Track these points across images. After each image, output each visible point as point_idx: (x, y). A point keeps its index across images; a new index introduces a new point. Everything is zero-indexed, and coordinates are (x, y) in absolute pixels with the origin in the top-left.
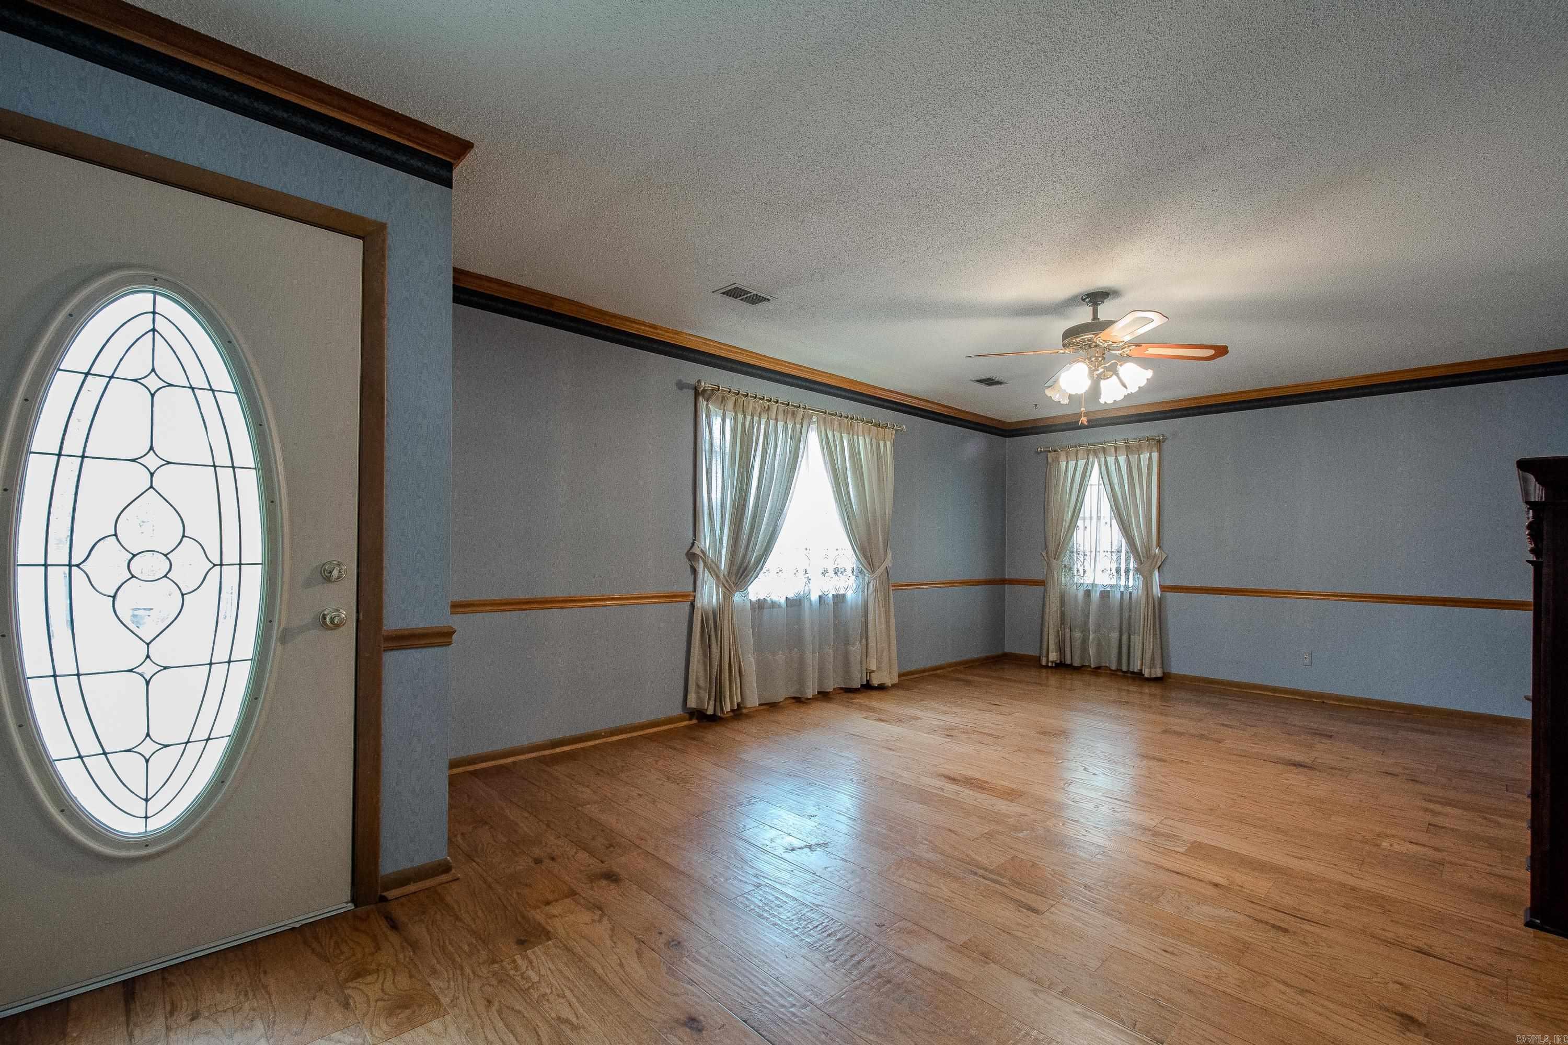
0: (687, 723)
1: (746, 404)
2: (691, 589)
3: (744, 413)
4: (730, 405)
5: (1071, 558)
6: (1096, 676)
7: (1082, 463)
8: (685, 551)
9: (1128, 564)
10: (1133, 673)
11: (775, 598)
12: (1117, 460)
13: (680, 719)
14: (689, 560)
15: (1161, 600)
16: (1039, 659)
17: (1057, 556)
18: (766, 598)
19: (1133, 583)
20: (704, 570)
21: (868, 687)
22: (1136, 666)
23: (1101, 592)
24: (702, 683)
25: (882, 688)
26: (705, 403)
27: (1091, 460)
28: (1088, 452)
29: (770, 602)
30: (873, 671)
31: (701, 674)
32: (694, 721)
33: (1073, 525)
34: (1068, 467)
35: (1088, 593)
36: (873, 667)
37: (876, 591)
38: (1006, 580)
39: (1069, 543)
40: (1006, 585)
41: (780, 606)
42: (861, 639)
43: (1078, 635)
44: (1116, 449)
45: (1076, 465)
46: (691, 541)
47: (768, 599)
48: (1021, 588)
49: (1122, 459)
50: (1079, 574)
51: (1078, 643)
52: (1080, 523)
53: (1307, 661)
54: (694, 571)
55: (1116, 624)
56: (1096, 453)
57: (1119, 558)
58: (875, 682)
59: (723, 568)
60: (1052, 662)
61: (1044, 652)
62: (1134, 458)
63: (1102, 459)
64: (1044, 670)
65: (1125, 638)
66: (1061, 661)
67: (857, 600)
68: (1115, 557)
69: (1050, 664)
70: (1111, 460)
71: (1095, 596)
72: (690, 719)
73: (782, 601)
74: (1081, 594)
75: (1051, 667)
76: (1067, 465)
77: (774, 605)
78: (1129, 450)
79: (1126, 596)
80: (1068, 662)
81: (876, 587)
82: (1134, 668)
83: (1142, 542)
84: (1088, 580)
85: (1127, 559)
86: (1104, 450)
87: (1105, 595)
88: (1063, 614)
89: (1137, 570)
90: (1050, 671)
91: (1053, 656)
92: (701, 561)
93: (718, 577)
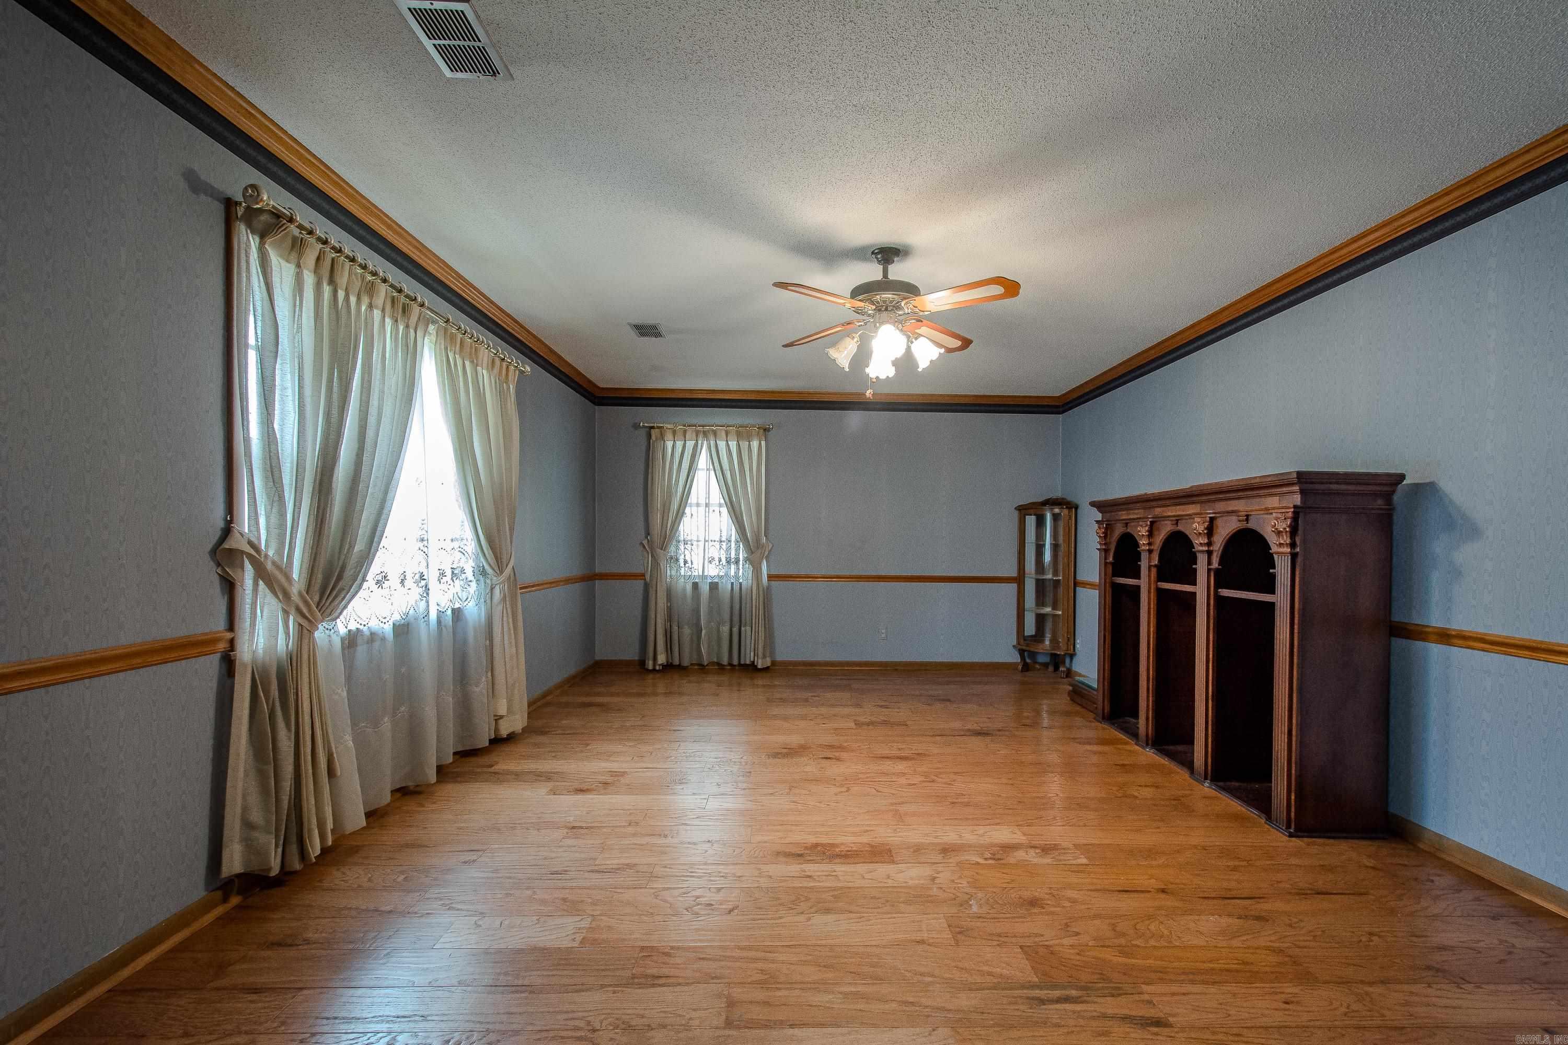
0: (220, 910)
1: (338, 268)
2: (219, 624)
3: (332, 281)
4: (310, 258)
5: (677, 548)
6: (705, 673)
7: (690, 444)
8: (209, 547)
9: (737, 554)
10: (745, 665)
11: (374, 624)
12: (728, 445)
13: (204, 907)
14: (219, 565)
15: (769, 588)
16: (642, 663)
17: (664, 546)
18: (361, 627)
19: (742, 574)
20: (256, 585)
21: (497, 741)
22: (748, 658)
23: (711, 584)
24: (256, 817)
25: (511, 738)
26: (254, 242)
27: (700, 442)
28: (697, 433)
29: (367, 633)
30: (501, 717)
31: (254, 799)
32: (235, 900)
33: (680, 514)
34: (672, 447)
35: (695, 586)
36: (502, 711)
37: (504, 599)
38: (596, 575)
39: (675, 534)
40: (597, 581)
41: (383, 639)
42: (487, 672)
43: (687, 631)
44: (727, 433)
45: (684, 447)
46: (221, 524)
47: (365, 629)
48: (617, 583)
49: (733, 444)
50: (687, 565)
51: (686, 639)
52: (688, 510)
53: (883, 635)
54: (230, 587)
55: (727, 616)
56: (705, 434)
57: (729, 549)
58: (504, 733)
59: (295, 576)
60: (660, 665)
61: (651, 654)
62: (744, 445)
63: (712, 443)
64: (651, 676)
65: (735, 630)
66: (667, 662)
67: (479, 615)
68: (724, 546)
69: (657, 668)
70: (722, 444)
71: (705, 589)
72: (225, 900)
73: (388, 628)
74: (689, 587)
75: (658, 671)
76: (673, 446)
77: (373, 636)
78: (739, 436)
79: (736, 588)
80: (676, 662)
81: (505, 595)
82: (745, 660)
83: (753, 531)
84: (697, 570)
85: (737, 550)
86: (715, 433)
87: (714, 586)
88: (670, 609)
89: (746, 560)
90: (658, 675)
91: (662, 659)
92: (248, 567)
93: (284, 595)
